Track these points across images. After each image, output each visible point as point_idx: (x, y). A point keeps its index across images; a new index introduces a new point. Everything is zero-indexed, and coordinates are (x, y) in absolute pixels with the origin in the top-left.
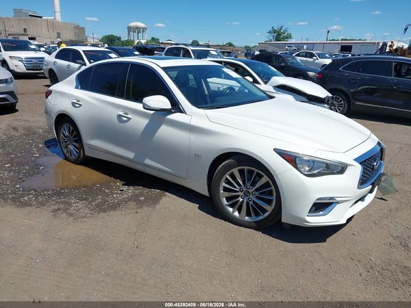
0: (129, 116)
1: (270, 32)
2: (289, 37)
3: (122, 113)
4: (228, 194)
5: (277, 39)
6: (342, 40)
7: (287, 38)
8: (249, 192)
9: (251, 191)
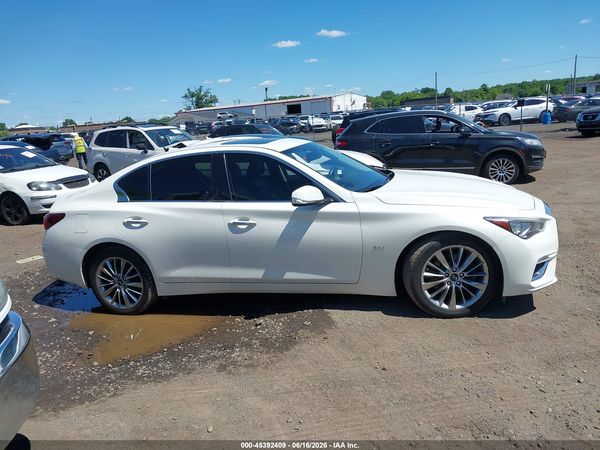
0: (251, 221)
1: (186, 96)
2: (214, 100)
3: (237, 221)
4: (430, 284)
5: (198, 105)
6: (280, 98)
7: (211, 102)
8: (456, 275)
9: (458, 273)
